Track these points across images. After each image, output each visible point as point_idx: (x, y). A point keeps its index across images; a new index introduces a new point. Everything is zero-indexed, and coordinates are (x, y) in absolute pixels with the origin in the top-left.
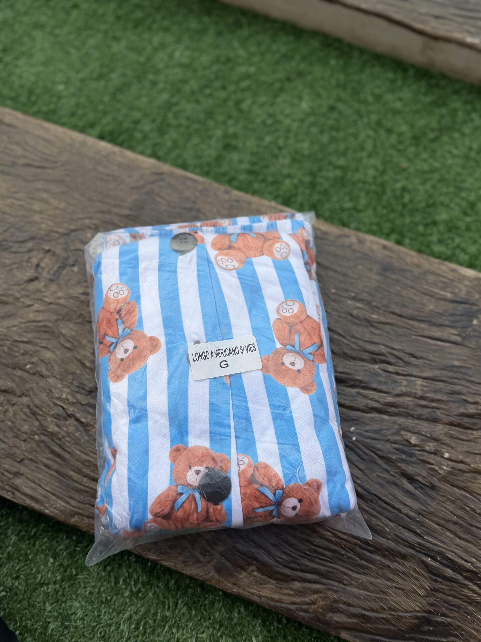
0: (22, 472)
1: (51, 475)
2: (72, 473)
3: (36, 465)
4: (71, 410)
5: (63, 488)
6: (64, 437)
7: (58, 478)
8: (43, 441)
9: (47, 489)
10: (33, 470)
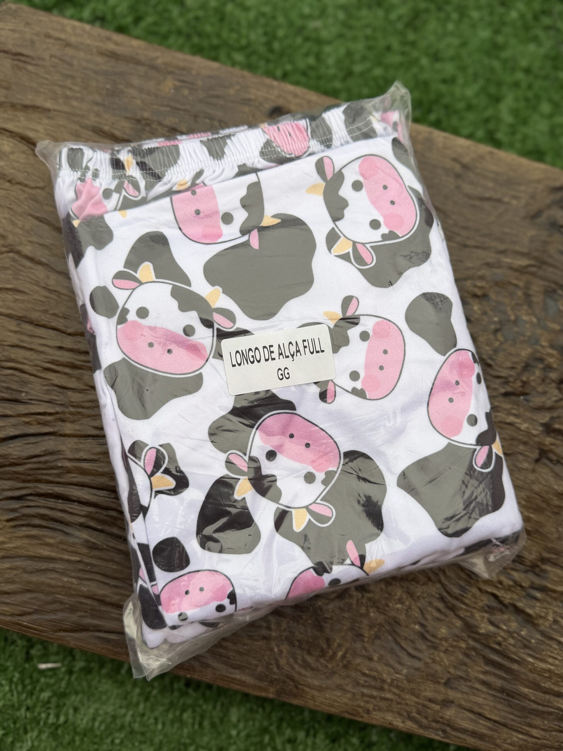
0: (451, 698)
1: (494, 696)
2: (526, 690)
3: (469, 684)
4: (507, 597)
5: (516, 712)
6: (505, 639)
7: (505, 700)
8: (474, 649)
9: (493, 718)
10: (466, 693)
